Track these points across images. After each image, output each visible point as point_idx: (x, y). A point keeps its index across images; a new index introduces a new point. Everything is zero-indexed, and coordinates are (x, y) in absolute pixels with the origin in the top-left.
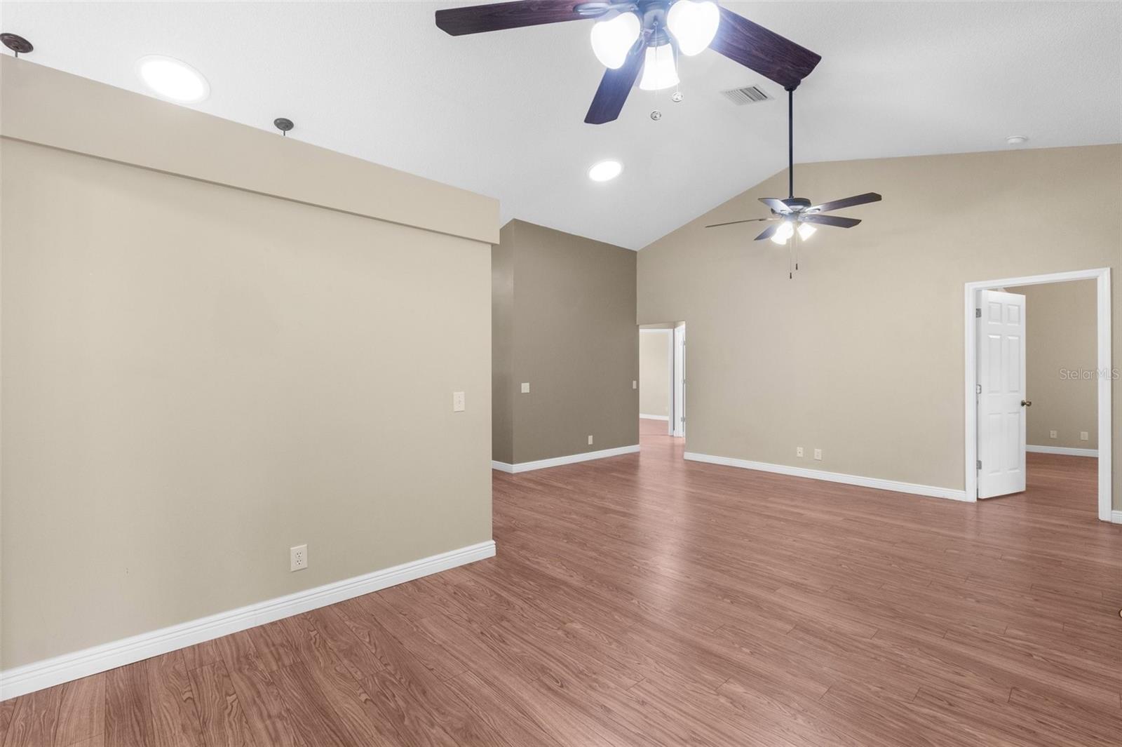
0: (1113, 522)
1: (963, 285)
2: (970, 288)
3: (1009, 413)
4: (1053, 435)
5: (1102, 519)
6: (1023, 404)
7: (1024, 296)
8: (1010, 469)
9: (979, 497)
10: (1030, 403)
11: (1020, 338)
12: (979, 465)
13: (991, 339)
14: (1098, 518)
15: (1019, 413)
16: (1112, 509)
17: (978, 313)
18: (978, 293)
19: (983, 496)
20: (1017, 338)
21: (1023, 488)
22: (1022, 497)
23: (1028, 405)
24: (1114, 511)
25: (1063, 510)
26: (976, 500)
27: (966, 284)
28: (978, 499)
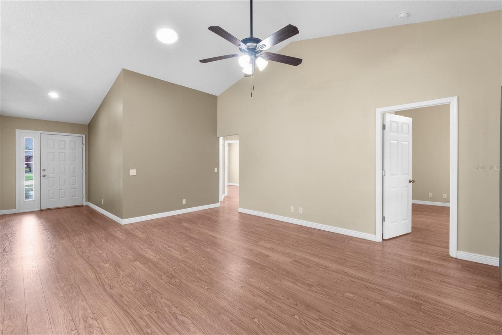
0: (458, 258)
1: (376, 109)
2: (379, 111)
3: (402, 187)
4: (430, 195)
5: (451, 256)
6: (410, 182)
7: (411, 119)
8: (403, 220)
9: (384, 238)
10: (414, 181)
11: (408, 143)
12: (384, 219)
13: (391, 142)
14: (449, 255)
15: (408, 187)
16: (457, 250)
17: (384, 127)
18: (384, 115)
19: (385, 238)
20: (407, 143)
21: (410, 231)
22: (408, 237)
23: (413, 182)
24: (458, 251)
25: (430, 247)
26: (381, 240)
27: (377, 109)
28: (383, 240)
